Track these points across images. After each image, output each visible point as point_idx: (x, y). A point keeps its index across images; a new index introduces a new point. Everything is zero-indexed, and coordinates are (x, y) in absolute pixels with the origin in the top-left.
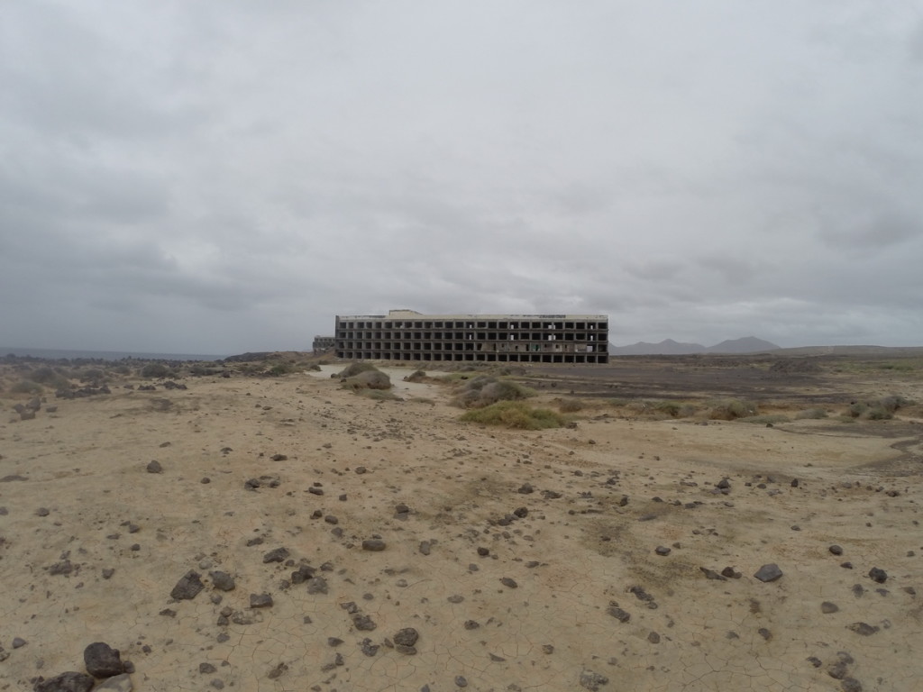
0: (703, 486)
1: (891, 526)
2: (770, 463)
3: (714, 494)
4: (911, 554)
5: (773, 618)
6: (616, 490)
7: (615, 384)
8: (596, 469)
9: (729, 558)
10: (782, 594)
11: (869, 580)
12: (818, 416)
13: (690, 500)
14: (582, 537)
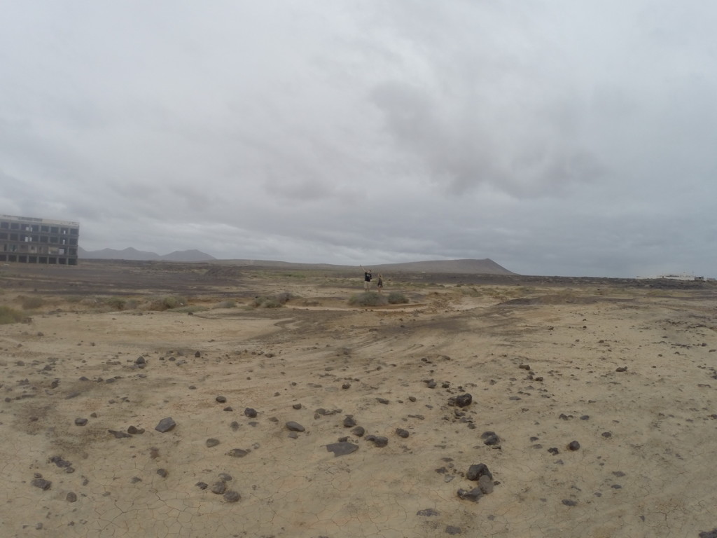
0: (125, 364)
1: (265, 378)
2: (182, 341)
3: (133, 369)
4: (277, 394)
5: (169, 459)
6: (50, 375)
7: (78, 283)
8: (38, 358)
9: (136, 419)
10: (177, 439)
11: (245, 417)
12: (229, 306)
13: (112, 376)
14: (14, 421)
